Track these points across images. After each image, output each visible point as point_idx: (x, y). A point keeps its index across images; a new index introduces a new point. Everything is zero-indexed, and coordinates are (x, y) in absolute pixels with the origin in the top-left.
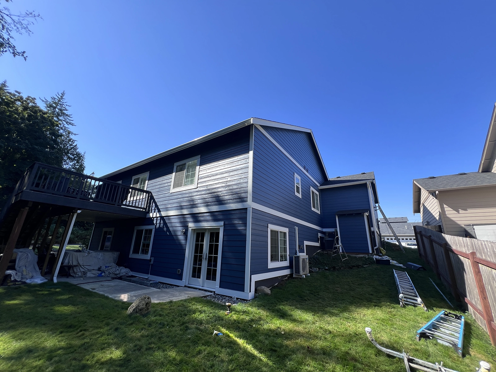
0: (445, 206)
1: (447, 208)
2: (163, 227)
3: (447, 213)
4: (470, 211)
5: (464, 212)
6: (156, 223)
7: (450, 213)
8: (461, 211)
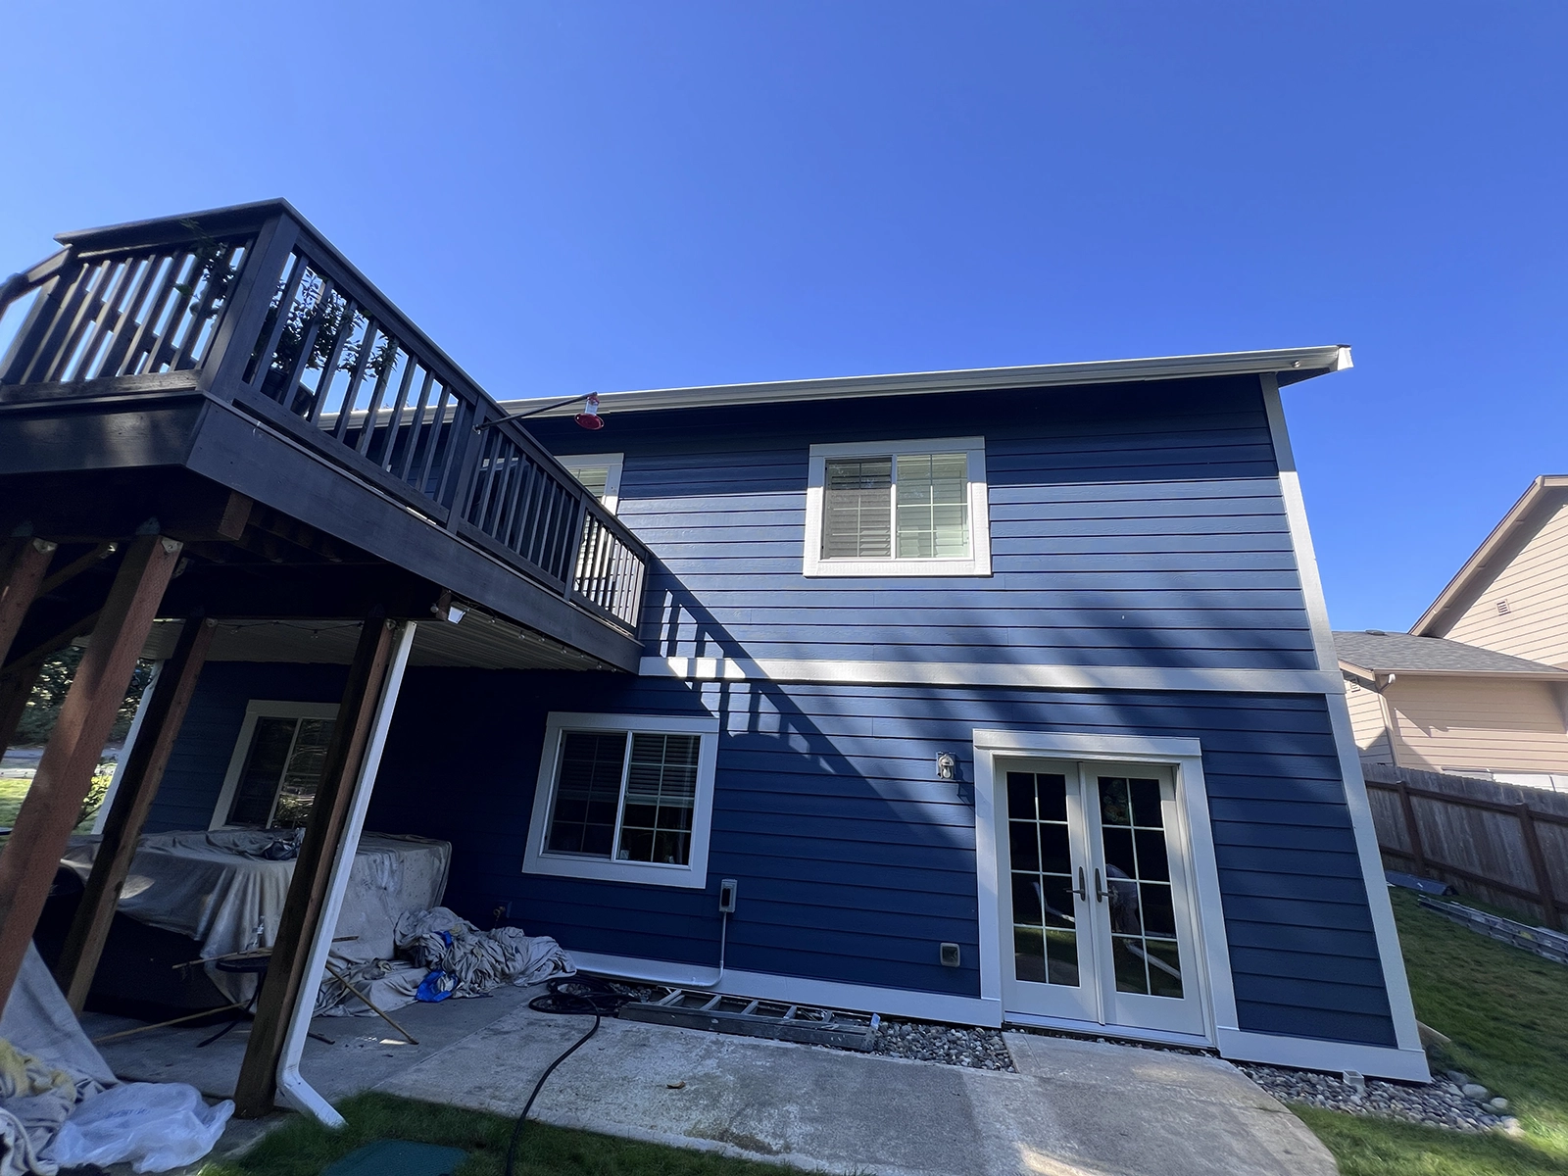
0: (1399, 714)
1: (1404, 722)
2: (784, 733)
3: (1403, 732)
4: (1453, 732)
5: (1440, 733)
6: (724, 712)
7: (1410, 733)
8: (1434, 731)
